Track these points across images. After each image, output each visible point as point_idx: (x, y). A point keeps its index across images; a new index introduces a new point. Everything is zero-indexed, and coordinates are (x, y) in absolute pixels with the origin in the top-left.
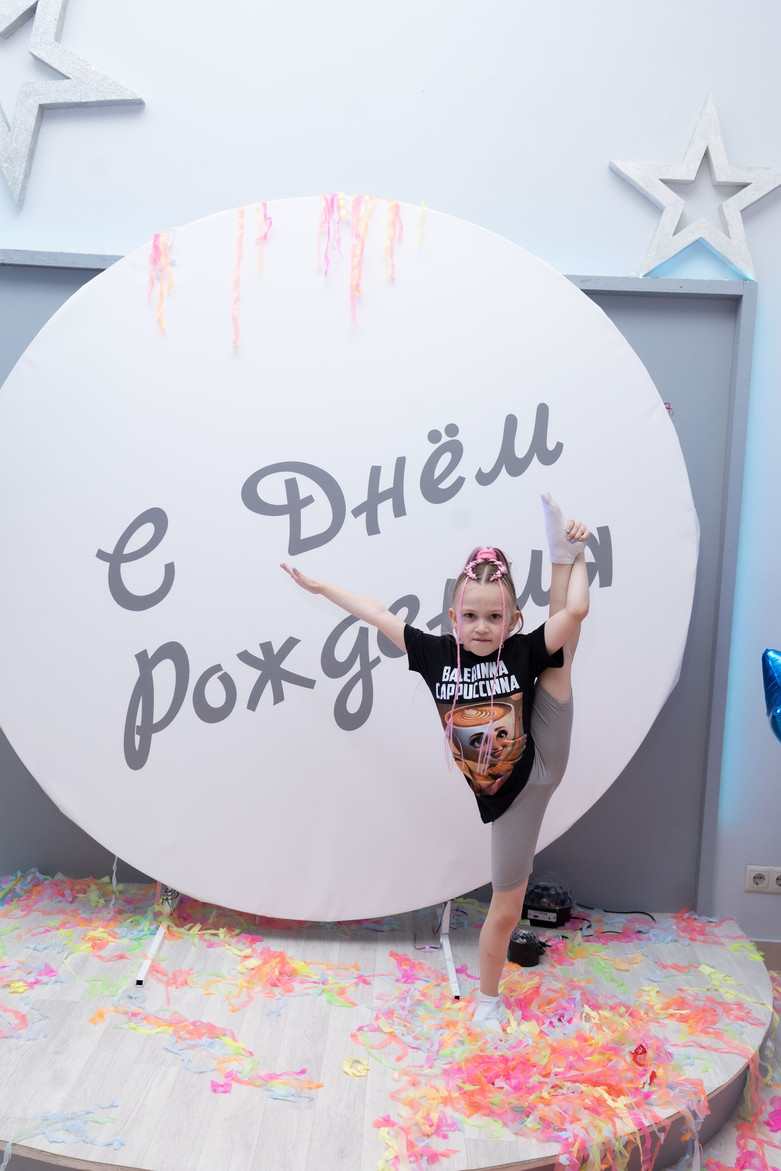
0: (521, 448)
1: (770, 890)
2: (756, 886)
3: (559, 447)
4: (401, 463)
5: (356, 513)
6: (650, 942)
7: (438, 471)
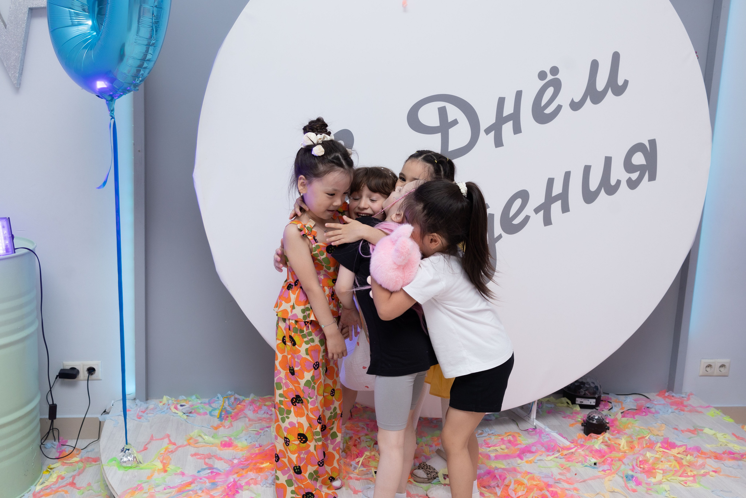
0: (600, 85)
1: (715, 374)
2: (707, 372)
3: (626, 82)
4: (519, 94)
5: (488, 131)
6: (659, 414)
7: (544, 101)
